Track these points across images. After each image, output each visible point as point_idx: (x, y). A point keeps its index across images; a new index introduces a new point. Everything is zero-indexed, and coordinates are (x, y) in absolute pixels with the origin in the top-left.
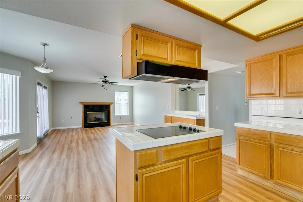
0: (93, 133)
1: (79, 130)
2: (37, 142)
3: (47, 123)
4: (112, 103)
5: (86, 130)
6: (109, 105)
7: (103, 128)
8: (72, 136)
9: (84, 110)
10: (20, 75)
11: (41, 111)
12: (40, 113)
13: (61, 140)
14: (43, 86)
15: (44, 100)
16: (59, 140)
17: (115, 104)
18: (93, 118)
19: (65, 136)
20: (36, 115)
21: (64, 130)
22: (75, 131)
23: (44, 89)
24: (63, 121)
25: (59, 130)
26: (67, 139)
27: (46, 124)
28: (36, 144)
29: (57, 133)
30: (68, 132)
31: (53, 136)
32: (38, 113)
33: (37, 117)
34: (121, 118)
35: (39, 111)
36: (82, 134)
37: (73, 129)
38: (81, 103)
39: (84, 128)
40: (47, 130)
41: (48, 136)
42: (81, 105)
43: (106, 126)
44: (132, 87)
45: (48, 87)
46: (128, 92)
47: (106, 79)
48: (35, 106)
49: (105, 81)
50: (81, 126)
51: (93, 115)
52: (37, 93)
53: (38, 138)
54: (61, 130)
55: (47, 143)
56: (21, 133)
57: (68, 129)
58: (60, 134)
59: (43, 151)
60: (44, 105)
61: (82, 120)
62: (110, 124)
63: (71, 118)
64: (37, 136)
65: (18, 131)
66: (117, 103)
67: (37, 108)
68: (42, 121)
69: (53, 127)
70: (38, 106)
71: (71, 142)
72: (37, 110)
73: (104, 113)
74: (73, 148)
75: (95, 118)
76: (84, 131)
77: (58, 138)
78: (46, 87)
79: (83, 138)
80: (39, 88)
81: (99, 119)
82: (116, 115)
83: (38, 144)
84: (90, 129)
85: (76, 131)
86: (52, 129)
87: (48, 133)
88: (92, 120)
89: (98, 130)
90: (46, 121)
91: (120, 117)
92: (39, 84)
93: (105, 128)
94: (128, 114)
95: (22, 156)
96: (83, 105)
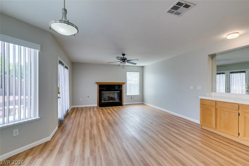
0: (109, 113)
1: (96, 110)
2: (58, 125)
3: (68, 102)
4: (124, 83)
5: (102, 110)
6: (122, 85)
7: (117, 107)
8: (91, 117)
9: (99, 89)
10: (40, 49)
11: (62, 91)
12: (61, 94)
13: (81, 121)
14: (64, 65)
15: (65, 80)
16: (79, 123)
17: (127, 84)
18: (107, 98)
19: (84, 116)
20: (57, 95)
21: (82, 109)
22: (91, 110)
23: (65, 69)
24: (81, 99)
25: (78, 108)
26: (87, 121)
27: (67, 104)
28: (57, 128)
29: (76, 113)
30: (86, 112)
31: (73, 115)
32: (59, 93)
33: (58, 98)
34: (133, 98)
35: (60, 91)
36: (100, 114)
37: (90, 108)
38: (97, 83)
39: (100, 107)
40: (67, 110)
41: (69, 116)
42: (97, 85)
43: (120, 106)
44: (143, 67)
45: (69, 68)
46: (139, 73)
47: (124, 57)
48: (56, 86)
49: (124, 59)
50: (96, 105)
51: (107, 94)
52: (58, 72)
53: (59, 119)
54: (80, 109)
55: (68, 125)
56: (40, 119)
57: (86, 107)
58: (80, 113)
59: (64, 140)
60: (65, 86)
61: (98, 99)
62: (122, 104)
63: (88, 97)
64: (59, 117)
65: (37, 117)
66: (128, 83)
67: (59, 88)
68: (63, 101)
69: (73, 105)
70: (60, 86)
71: (92, 126)
72: (58, 91)
73: (116, 93)
74: (96, 136)
75: (109, 97)
76: (101, 111)
77: (77, 119)
78: (67, 67)
79: (103, 121)
80: (60, 67)
81: (112, 99)
82: (128, 94)
83: (59, 127)
84: (105, 108)
85: (93, 110)
86: (72, 107)
87: (69, 112)
88: (106, 99)
89: (113, 109)
90: (67, 101)
91: (131, 97)
92: (60, 62)
93: (119, 107)
94: (139, 94)
95: (41, 147)
96: (98, 85)
